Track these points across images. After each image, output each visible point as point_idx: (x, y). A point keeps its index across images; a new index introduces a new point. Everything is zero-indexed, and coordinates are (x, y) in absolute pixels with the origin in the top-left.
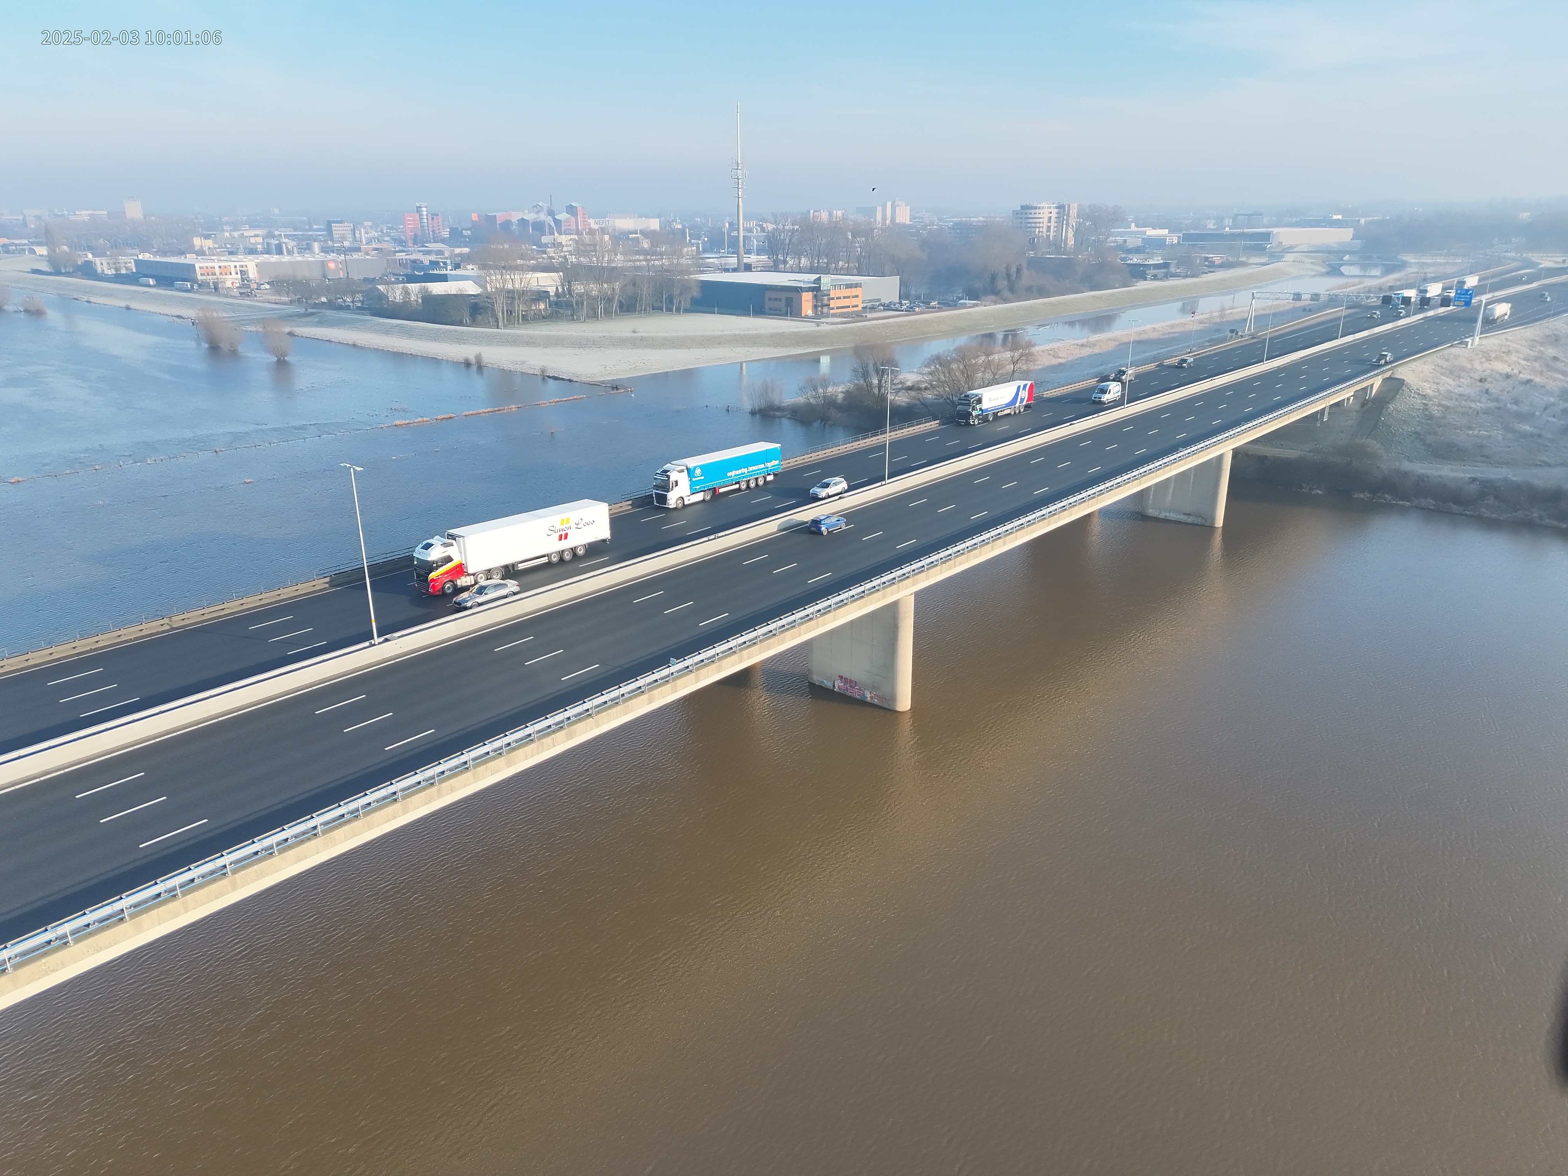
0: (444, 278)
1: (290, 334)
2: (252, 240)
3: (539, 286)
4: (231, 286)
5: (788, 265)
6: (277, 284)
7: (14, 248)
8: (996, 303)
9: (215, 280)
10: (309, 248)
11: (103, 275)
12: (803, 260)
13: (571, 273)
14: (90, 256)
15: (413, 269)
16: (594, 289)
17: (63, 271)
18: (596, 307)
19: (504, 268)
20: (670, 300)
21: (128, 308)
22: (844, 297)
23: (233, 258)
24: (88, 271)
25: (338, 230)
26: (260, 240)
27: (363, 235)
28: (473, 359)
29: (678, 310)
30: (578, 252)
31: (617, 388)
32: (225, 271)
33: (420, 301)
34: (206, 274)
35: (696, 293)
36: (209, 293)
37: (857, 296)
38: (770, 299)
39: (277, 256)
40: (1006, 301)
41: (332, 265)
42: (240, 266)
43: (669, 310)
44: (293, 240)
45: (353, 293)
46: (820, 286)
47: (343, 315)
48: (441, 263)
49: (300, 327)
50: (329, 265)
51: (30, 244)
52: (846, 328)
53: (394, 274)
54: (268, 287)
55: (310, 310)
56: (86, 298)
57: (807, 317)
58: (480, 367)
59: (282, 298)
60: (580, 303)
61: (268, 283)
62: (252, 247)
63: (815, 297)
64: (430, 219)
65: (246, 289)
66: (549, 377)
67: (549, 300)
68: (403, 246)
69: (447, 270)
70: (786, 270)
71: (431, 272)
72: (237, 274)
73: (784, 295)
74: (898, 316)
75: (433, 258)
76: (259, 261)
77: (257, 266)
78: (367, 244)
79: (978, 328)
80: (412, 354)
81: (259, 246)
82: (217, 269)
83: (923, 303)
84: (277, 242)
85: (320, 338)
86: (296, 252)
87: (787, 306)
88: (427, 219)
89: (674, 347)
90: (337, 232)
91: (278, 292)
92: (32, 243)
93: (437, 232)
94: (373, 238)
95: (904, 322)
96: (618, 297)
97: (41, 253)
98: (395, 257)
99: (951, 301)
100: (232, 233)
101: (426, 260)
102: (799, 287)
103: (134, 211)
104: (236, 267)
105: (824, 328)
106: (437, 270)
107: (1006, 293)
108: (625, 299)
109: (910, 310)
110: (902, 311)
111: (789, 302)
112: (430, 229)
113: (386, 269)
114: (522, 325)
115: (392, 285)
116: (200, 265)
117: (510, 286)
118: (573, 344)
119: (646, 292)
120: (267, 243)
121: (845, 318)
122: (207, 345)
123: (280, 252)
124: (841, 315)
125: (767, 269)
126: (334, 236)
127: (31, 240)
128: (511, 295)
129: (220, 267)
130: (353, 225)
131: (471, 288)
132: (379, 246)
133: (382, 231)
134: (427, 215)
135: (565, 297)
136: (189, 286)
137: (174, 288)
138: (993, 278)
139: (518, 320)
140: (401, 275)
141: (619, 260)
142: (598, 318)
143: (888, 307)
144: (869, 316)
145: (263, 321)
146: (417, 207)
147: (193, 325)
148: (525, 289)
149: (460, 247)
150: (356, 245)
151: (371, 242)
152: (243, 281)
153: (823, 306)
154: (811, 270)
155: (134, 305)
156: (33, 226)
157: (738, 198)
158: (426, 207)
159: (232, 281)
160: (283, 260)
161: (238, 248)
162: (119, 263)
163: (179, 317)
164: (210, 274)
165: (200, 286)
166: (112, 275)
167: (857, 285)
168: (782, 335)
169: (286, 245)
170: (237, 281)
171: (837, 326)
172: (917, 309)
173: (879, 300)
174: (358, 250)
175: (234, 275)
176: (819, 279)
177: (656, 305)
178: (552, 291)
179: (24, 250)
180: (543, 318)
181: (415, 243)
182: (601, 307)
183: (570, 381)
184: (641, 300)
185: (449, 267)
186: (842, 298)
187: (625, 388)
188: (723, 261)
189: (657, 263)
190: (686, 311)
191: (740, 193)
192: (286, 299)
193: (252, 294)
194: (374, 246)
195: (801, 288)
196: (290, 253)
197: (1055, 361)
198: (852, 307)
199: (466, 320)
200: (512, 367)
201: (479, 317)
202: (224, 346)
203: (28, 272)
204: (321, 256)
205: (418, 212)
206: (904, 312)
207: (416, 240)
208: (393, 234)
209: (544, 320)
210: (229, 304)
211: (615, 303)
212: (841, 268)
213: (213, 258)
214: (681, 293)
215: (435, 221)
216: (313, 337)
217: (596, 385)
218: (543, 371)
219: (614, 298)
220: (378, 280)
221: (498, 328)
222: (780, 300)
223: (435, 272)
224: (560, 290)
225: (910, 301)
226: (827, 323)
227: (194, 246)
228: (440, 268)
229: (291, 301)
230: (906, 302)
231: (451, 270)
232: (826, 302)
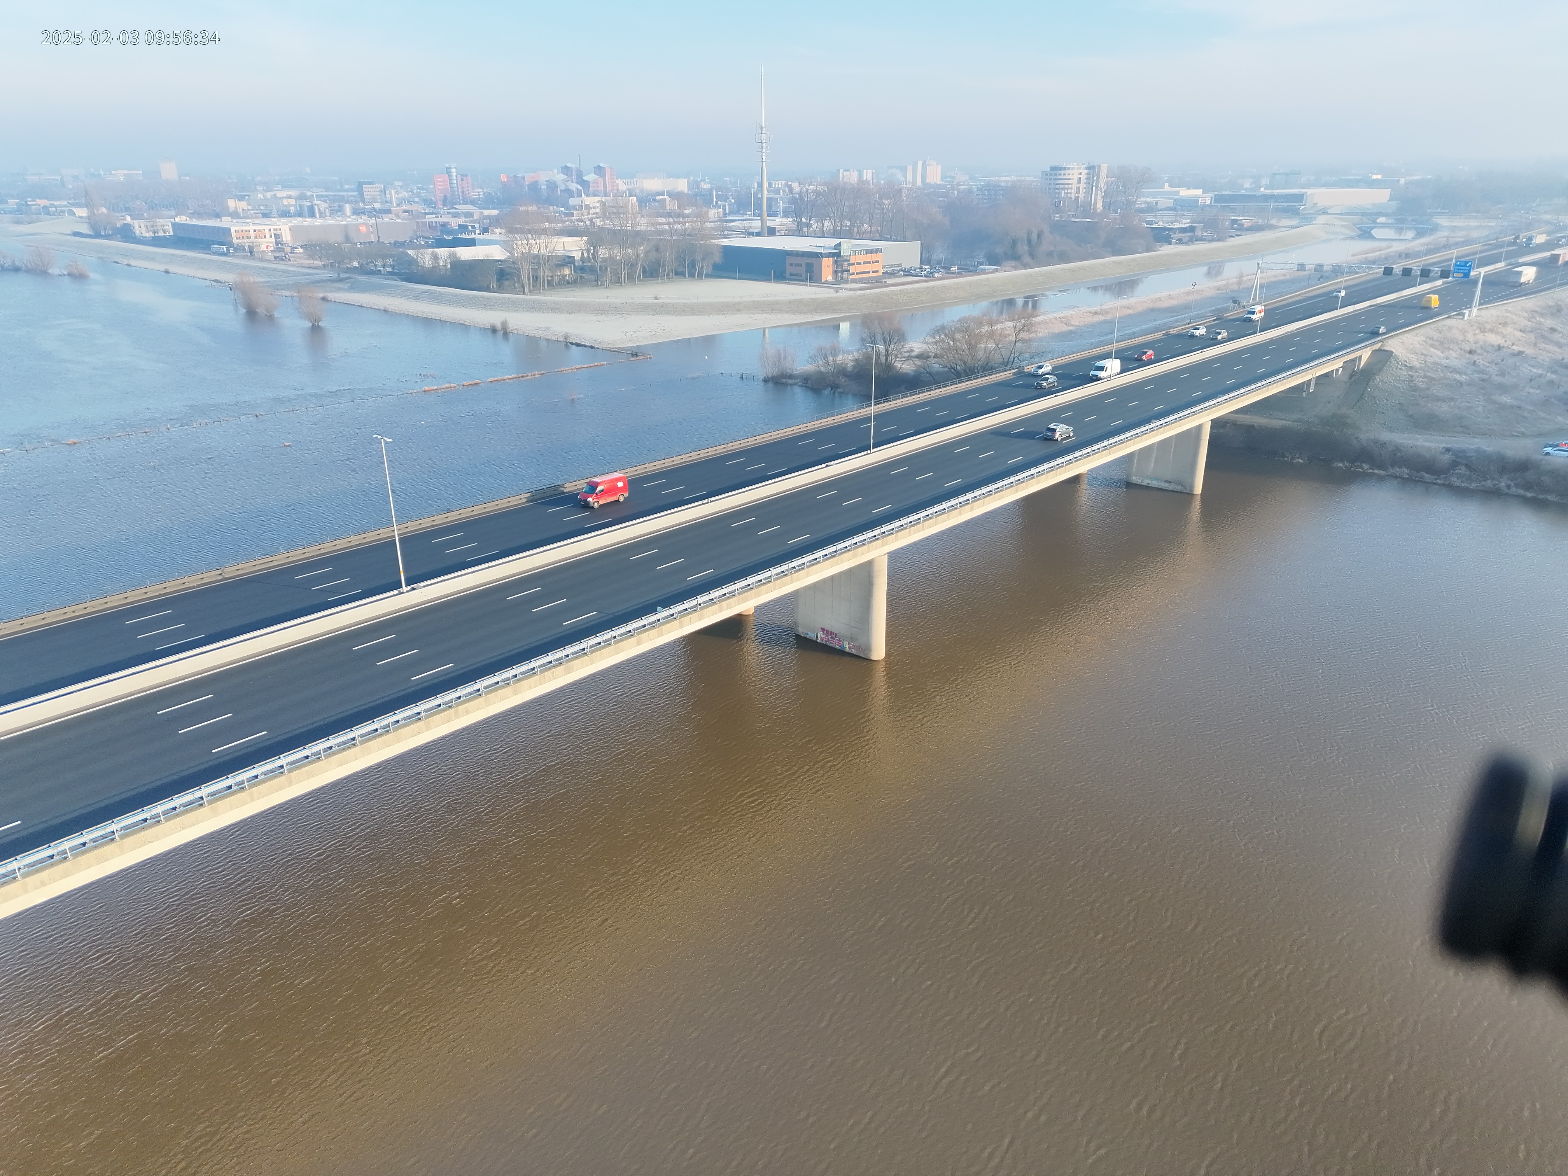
0: (472, 243)
1: (324, 299)
2: (285, 202)
3: (566, 251)
4: (265, 249)
5: (811, 229)
6: (311, 248)
7: (54, 209)
8: (1015, 268)
9: (251, 244)
10: (341, 210)
11: (142, 238)
12: (826, 223)
13: (596, 237)
14: (128, 218)
15: (442, 232)
16: (618, 253)
17: (103, 233)
18: (620, 272)
19: (530, 232)
20: (693, 265)
21: (167, 272)
22: (865, 263)
23: (267, 221)
24: (126, 234)
25: (369, 191)
26: (292, 201)
27: (393, 196)
28: (499, 326)
29: (700, 275)
30: (604, 216)
31: (636, 355)
32: (260, 234)
33: (449, 266)
34: (241, 238)
35: (717, 258)
36: (245, 257)
37: (878, 262)
38: (791, 265)
39: (309, 220)
40: (1026, 266)
41: (363, 229)
42: (274, 229)
43: (692, 275)
44: (325, 202)
45: (384, 257)
46: (840, 252)
47: (375, 280)
48: (470, 227)
49: (332, 292)
50: (361, 228)
51: (68, 205)
52: (864, 295)
53: (424, 238)
54: (301, 250)
55: (343, 275)
56: (126, 262)
57: (827, 282)
58: (506, 334)
59: (315, 262)
60: (604, 269)
61: (302, 247)
62: (285, 208)
63: (836, 262)
64: (459, 179)
65: (281, 251)
66: (572, 344)
67: (574, 265)
68: (432, 207)
69: (475, 234)
70: (809, 235)
71: (459, 236)
72: (271, 237)
73: (804, 261)
74: (917, 282)
75: (462, 221)
76: (293, 224)
77: (290, 229)
78: (398, 205)
79: (995, 294)
80: (440, 320)
81: (292, 208)
82: (252, 233)
83: (944, 268)
84: (310, 204)
85: (353, 303)
86: (328, 214)
87: (807, 272)
88: (457, 180)
89: (694, 314)
90: (368, 193)
91: (311, 257)
92: (72, 205)
93: (467, 192)
94: (404, 199)
95: (921, 288)
96: (642, 263)
97: (80, 215)
98: (425, 220)
99: (972, 266)
100: (265, 193)
101: (454, 223)
102: (819, 253)
103: (169, 172)
104: (270, 230)
105: (842, 294)
106: (465, 234)
107: (1027, 259)
108: (648, 265)
109: (930, 276)
110: (922, 276)
111: (810, 268)
112: (460, 191)
113: (415, 231)
114: (548, 290)
115: (421, 250)
116: (235, 228)
117: (536, 252)
118: (596, 310)
119: (669, 257)
120: (300, 205)
121: (865, 283)
122: (245, 311)
123: (312, 215)
124: (860, 281)
125: (791, 233)
126: (365, 197)
127: (70, 202)
128: (537, 260)
129: (255, 231)
130: (384, 186)
131: (497, 253)
132: (409, 208)
133: (412, 192)
134: (456, 176)
135: (589, 262)
136: (225, 249)
137: (210, 252)
138: (1014, 243)
139: (544, 286)
140: (431, 238)
141: (643, 224)
142: (621, 283)
143: (908, 273)
144: (889, 281)
145: (297, 287)
146: (447, 168)
147: (231, 290)
148: (550, 254)
149: (489, 209)
150: (387, 206)
151: (402, 203)
152: (277, 244)
153: (843, 272)
154: (835, 234)
155: (172, 269)
156: (70, 186)
157: (762, 162)
158: (456, 168)
159: (266, 244)
160: (316, 223)
161: (271, 210)
162: (156, 226)
163: (216, 281)
164: (245, 237)
165: (236, 249)
166: (150, 237)
167: (877, 251)
168: (800, 301)
169: (318, 207)
170: (271, 245)
171: (855, 292)
172: (937, 275)
173: (899, 265)
174: (389, 211)
175: (268, 239)
176: (840, 244)
177: (681, 269)
178: (577, 256)
179: (64, 212)
180: (568, 283)
181: (444, 205)
182: (624, 273)
183: (592, 347)
184: (664, 266)
185: (478, 231)
186: (862, 263)
187: (644, 354)
188: (747, 224)
189: (679, 227)
190: (708, 276)
191: (764, 157)
192: (318, 263)
193: (286, 258)
194: (404, 208)
195: (821, 253)
196: (322, 215)
197: (1065, 328)
198: (873, 272)
199: (493, 287)
200: (537, 334)
201: (506, 283)
202: (261, 310)
203: (69, 235)
204: (353, 219)
205: (447, 173)
206: (923, 278)
207: (445, 202)
208: (423, 195)
209: (569, 285)
210: (264, 268)
211: (639, 269)
212: (864, 232)
213: (247, 221)
214: (703, 259)
215: (464, 182)
216: (345, 302)
217: (616, 351)
218: (566, 337)
219: (637, 264)
220: (408, 243)
221: (524, 294)
222: (801, 265)
223: (464, 236)
224: (586, 255)
225: (931, 266)
226: (846, 289)
227: (228, 208)
228: (469, 232)
229: (324, 265)
230: (927, 267)
231: (479, 234)
232: (846, 268)
